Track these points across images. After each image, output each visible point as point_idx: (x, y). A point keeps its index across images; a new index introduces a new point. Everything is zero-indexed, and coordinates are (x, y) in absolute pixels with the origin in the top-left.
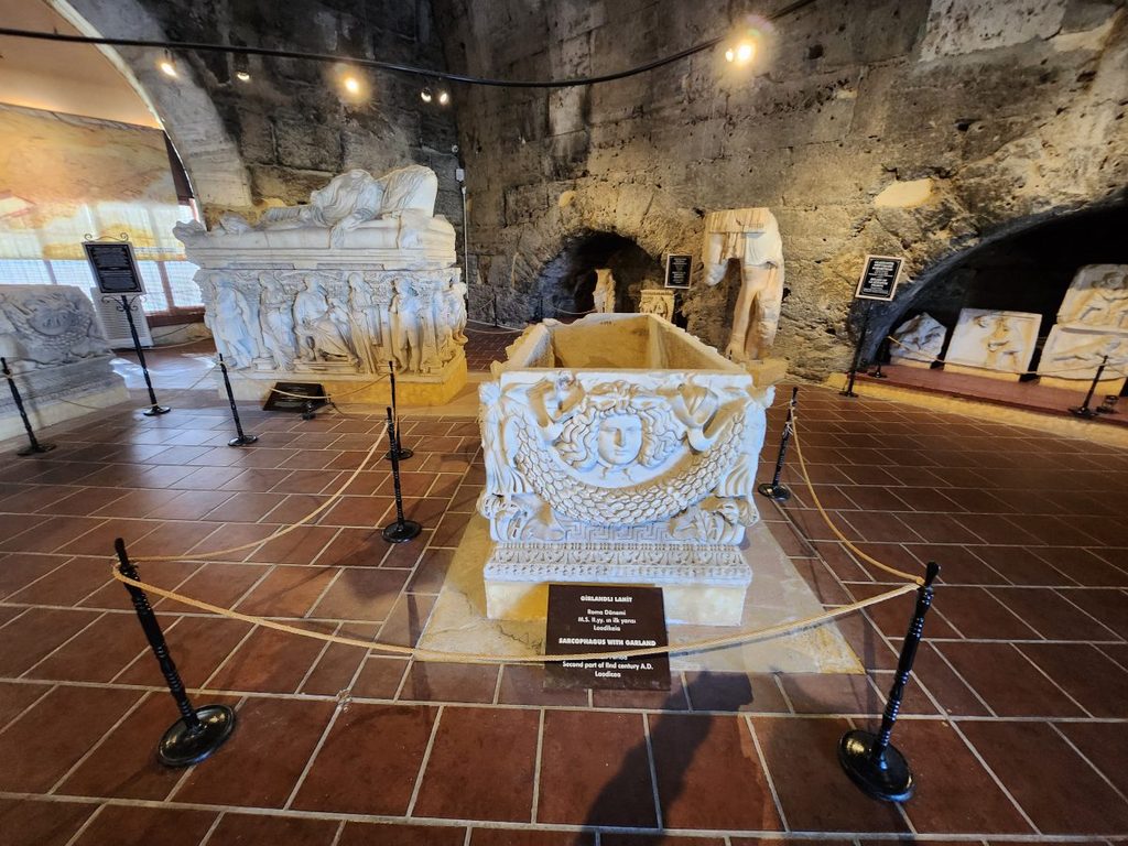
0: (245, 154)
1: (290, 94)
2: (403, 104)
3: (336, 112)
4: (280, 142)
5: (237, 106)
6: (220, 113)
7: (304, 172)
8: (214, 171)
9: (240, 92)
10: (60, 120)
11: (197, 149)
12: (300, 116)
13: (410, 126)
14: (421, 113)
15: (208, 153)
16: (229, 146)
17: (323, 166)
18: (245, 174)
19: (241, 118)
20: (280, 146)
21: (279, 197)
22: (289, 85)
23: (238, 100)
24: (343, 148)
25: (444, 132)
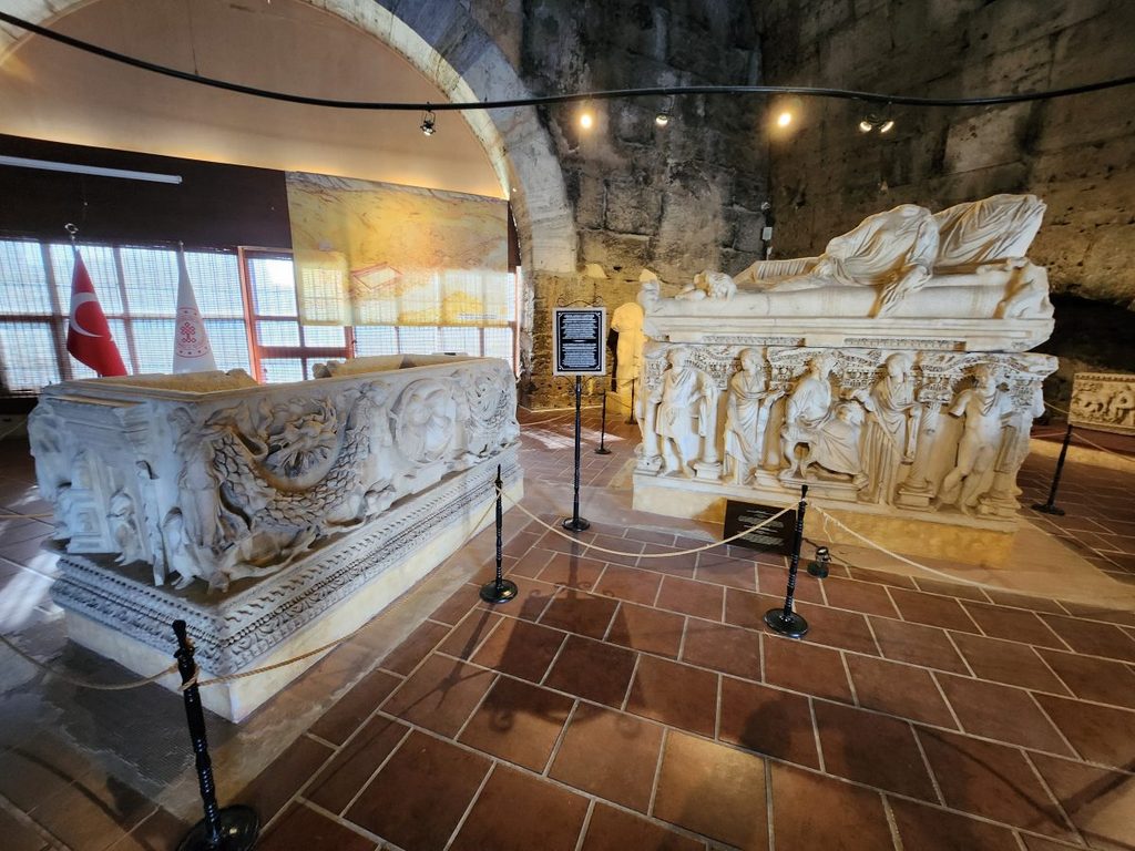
0: (579, 219)
1: (626, 156)
2: (723, 161)
3: (663, 172)
4: (610, 206)
5: (580, 172)
6: (565, 179)
7: (625, 236)
8: (550, 237)
9: (585, 158)
10: (434, 196)
11: (540, 216)
12: (631, 178)
13: (726, 184)
14: (737, 169)
15: (548, 220)
16: (568, 211)
17: (643, 230)
18: (575, 239)
19: (581, 183)
20: (608, 210)
21: (599, 263)
22: (626, 147)
23: (581, 165)
24: (662, 209)
25: (756, 188)
